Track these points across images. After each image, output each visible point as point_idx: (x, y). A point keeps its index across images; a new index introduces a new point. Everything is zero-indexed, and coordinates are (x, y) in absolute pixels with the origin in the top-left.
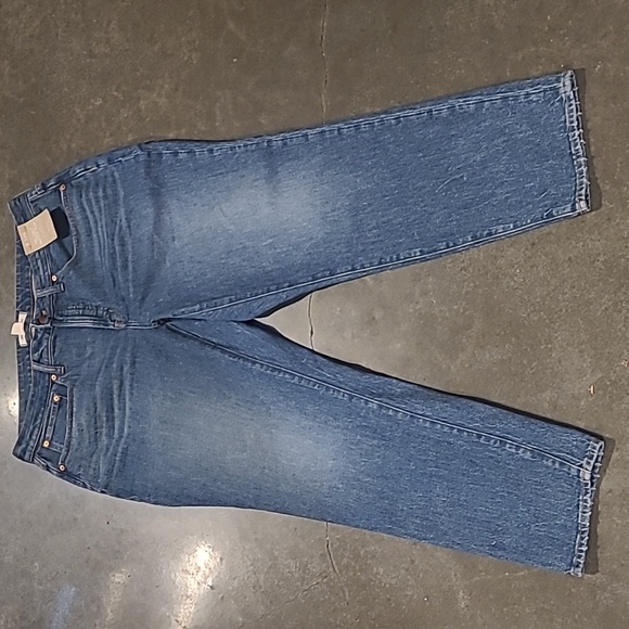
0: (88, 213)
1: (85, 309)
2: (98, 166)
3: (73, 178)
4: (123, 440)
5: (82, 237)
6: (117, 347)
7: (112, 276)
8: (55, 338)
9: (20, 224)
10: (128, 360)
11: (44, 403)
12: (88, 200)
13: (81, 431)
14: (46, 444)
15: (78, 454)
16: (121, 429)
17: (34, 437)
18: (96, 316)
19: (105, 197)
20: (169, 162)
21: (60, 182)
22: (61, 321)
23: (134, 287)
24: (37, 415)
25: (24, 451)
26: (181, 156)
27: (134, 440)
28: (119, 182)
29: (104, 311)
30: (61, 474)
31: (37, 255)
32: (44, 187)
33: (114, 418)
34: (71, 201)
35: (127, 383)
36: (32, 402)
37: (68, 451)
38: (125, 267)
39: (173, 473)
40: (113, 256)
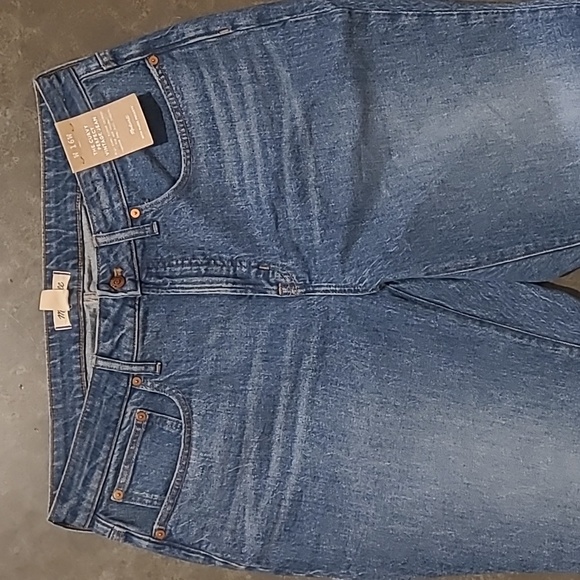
0: (216, 105)
1: (208, 263)
2: (234, 28)
3: (174, 46)
4: (292, 479)
5: (200, 144)
6: (286, 327)
7: (274, 210)
8: (146, 313)
9: (60, 119)
10: (313, 348)
11: (113, 426)
12: (219, 84)
13: (206, 469)
14: (116, 496)
15: (193, 509)
16: (285, 462)
17: (93, 485)
18: (235, 276)
19: (255, 79)
20: (382, 30)
21: (147, 50)
22: (158, 286)
23: (325, 228)
24: (98, 446)
25: (74, 513)
26: (404, 21)
27: (316, 478)
28: (276, 56)
29: (250, 267)
30: (158, 545)
31: (95, 173)
32: (116, 58)
33: (271, 443)
34: (178, 84)
35: (305, 386)
36: (86, 426)
37: (174, 505)
38: (302, 194)
39: (398, 527)
40: (277, 177)
